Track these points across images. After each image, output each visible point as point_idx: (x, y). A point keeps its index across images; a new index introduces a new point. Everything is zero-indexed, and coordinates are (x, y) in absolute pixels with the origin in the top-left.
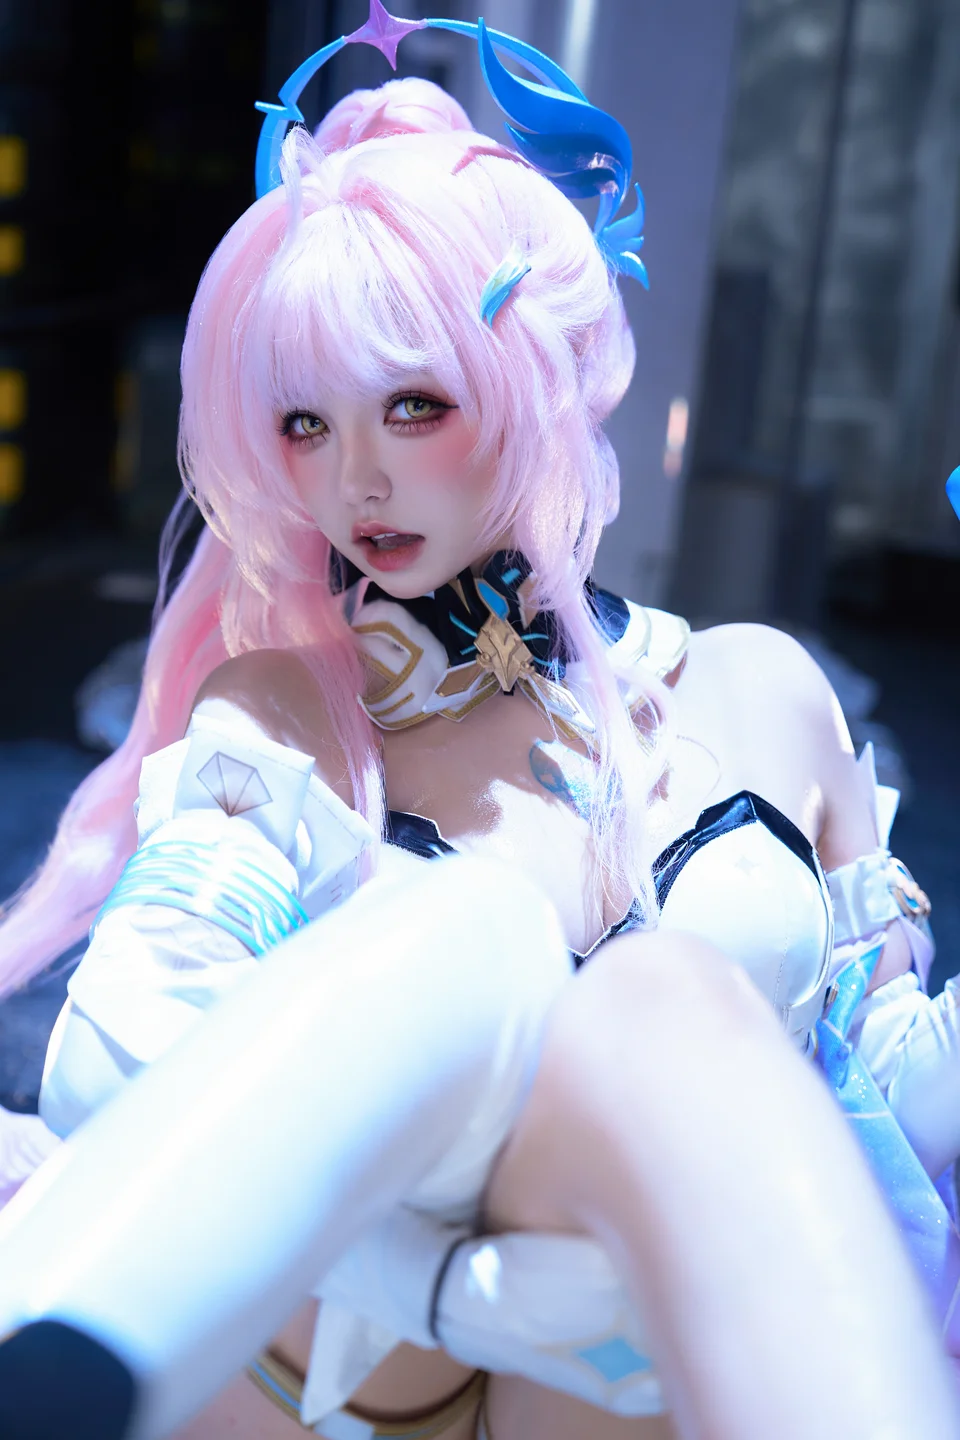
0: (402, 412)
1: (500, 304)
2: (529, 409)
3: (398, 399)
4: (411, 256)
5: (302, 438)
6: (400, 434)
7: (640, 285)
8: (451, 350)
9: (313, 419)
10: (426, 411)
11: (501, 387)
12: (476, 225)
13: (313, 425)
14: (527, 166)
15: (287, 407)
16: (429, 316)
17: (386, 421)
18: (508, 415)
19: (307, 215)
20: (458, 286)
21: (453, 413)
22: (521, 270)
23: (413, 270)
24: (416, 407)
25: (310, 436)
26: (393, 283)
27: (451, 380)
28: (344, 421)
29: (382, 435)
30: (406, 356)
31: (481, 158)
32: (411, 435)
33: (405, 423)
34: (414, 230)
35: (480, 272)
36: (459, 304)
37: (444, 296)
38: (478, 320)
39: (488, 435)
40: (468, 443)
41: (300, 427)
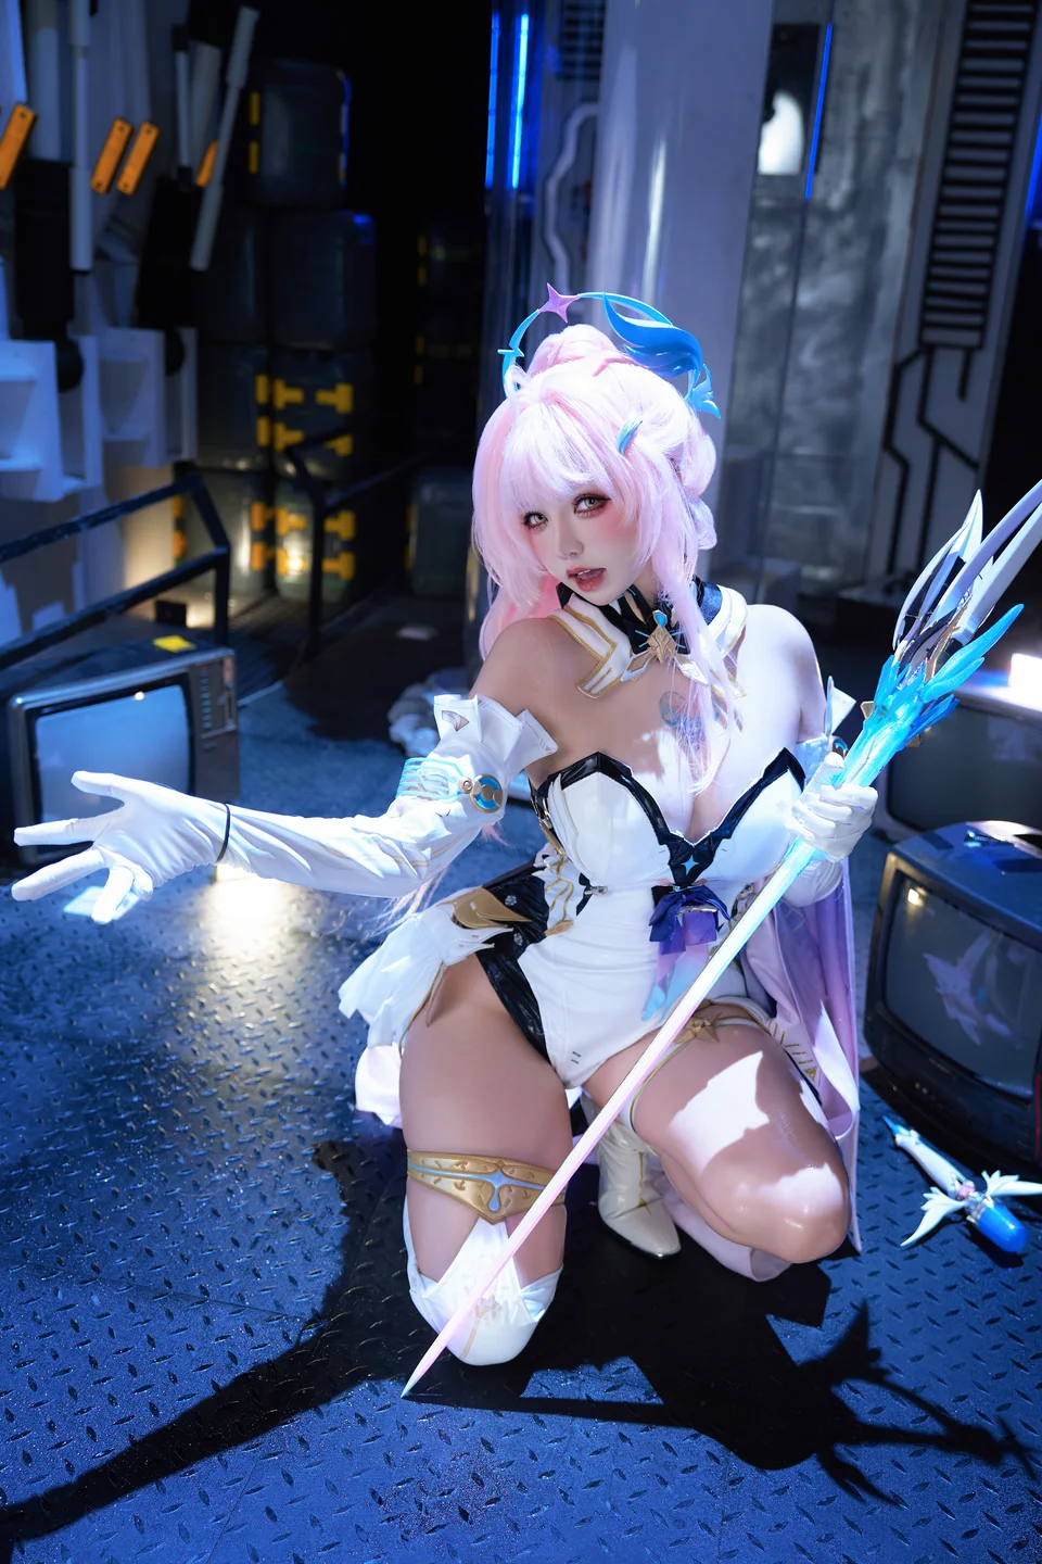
0: (584, 506)
1: (626, 443)
2: (648, 496)
3: (578, 500)
4: (578, 424)
5: (534, 526)
6: (582, 518)
7: (714, 417)
8: (602, 469)
9: (540, 516)
10: (597, 503)
11: (633, 487)
12: (612, 403)
13: (540, 518)
14: (636, 365)
15: (524, 512)
16: (590, 455)
17: (575, 511)
18: (638, 501)
19: (522, 410)
20: (604, 437)
21: (608, 505)
22: (637, 422)
23: (580, 433)
24: (591, 503)
25: (538, 525)
26: (569, 440)
27: (604, 484)
28: (553, 515)
29: (575, 520)
30: (580, 477)
31: (611, 365)
32: (588, 517)
33: (585, 511)
34: (577, 409)
35: (615, 427)
36: (607, 447)
37: (597, 443)
38: (616, 452)
39: (629, 513)
40: (620, 516)
41: (534, 520)
